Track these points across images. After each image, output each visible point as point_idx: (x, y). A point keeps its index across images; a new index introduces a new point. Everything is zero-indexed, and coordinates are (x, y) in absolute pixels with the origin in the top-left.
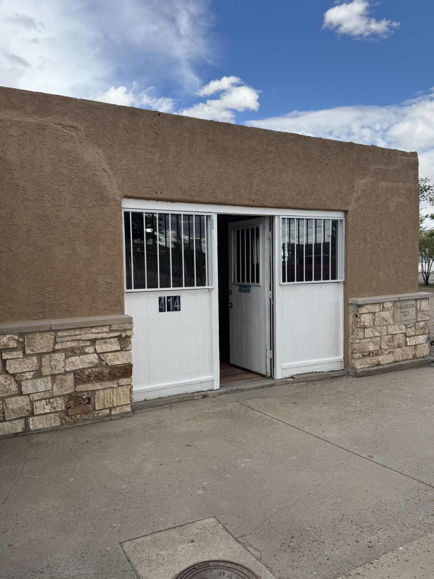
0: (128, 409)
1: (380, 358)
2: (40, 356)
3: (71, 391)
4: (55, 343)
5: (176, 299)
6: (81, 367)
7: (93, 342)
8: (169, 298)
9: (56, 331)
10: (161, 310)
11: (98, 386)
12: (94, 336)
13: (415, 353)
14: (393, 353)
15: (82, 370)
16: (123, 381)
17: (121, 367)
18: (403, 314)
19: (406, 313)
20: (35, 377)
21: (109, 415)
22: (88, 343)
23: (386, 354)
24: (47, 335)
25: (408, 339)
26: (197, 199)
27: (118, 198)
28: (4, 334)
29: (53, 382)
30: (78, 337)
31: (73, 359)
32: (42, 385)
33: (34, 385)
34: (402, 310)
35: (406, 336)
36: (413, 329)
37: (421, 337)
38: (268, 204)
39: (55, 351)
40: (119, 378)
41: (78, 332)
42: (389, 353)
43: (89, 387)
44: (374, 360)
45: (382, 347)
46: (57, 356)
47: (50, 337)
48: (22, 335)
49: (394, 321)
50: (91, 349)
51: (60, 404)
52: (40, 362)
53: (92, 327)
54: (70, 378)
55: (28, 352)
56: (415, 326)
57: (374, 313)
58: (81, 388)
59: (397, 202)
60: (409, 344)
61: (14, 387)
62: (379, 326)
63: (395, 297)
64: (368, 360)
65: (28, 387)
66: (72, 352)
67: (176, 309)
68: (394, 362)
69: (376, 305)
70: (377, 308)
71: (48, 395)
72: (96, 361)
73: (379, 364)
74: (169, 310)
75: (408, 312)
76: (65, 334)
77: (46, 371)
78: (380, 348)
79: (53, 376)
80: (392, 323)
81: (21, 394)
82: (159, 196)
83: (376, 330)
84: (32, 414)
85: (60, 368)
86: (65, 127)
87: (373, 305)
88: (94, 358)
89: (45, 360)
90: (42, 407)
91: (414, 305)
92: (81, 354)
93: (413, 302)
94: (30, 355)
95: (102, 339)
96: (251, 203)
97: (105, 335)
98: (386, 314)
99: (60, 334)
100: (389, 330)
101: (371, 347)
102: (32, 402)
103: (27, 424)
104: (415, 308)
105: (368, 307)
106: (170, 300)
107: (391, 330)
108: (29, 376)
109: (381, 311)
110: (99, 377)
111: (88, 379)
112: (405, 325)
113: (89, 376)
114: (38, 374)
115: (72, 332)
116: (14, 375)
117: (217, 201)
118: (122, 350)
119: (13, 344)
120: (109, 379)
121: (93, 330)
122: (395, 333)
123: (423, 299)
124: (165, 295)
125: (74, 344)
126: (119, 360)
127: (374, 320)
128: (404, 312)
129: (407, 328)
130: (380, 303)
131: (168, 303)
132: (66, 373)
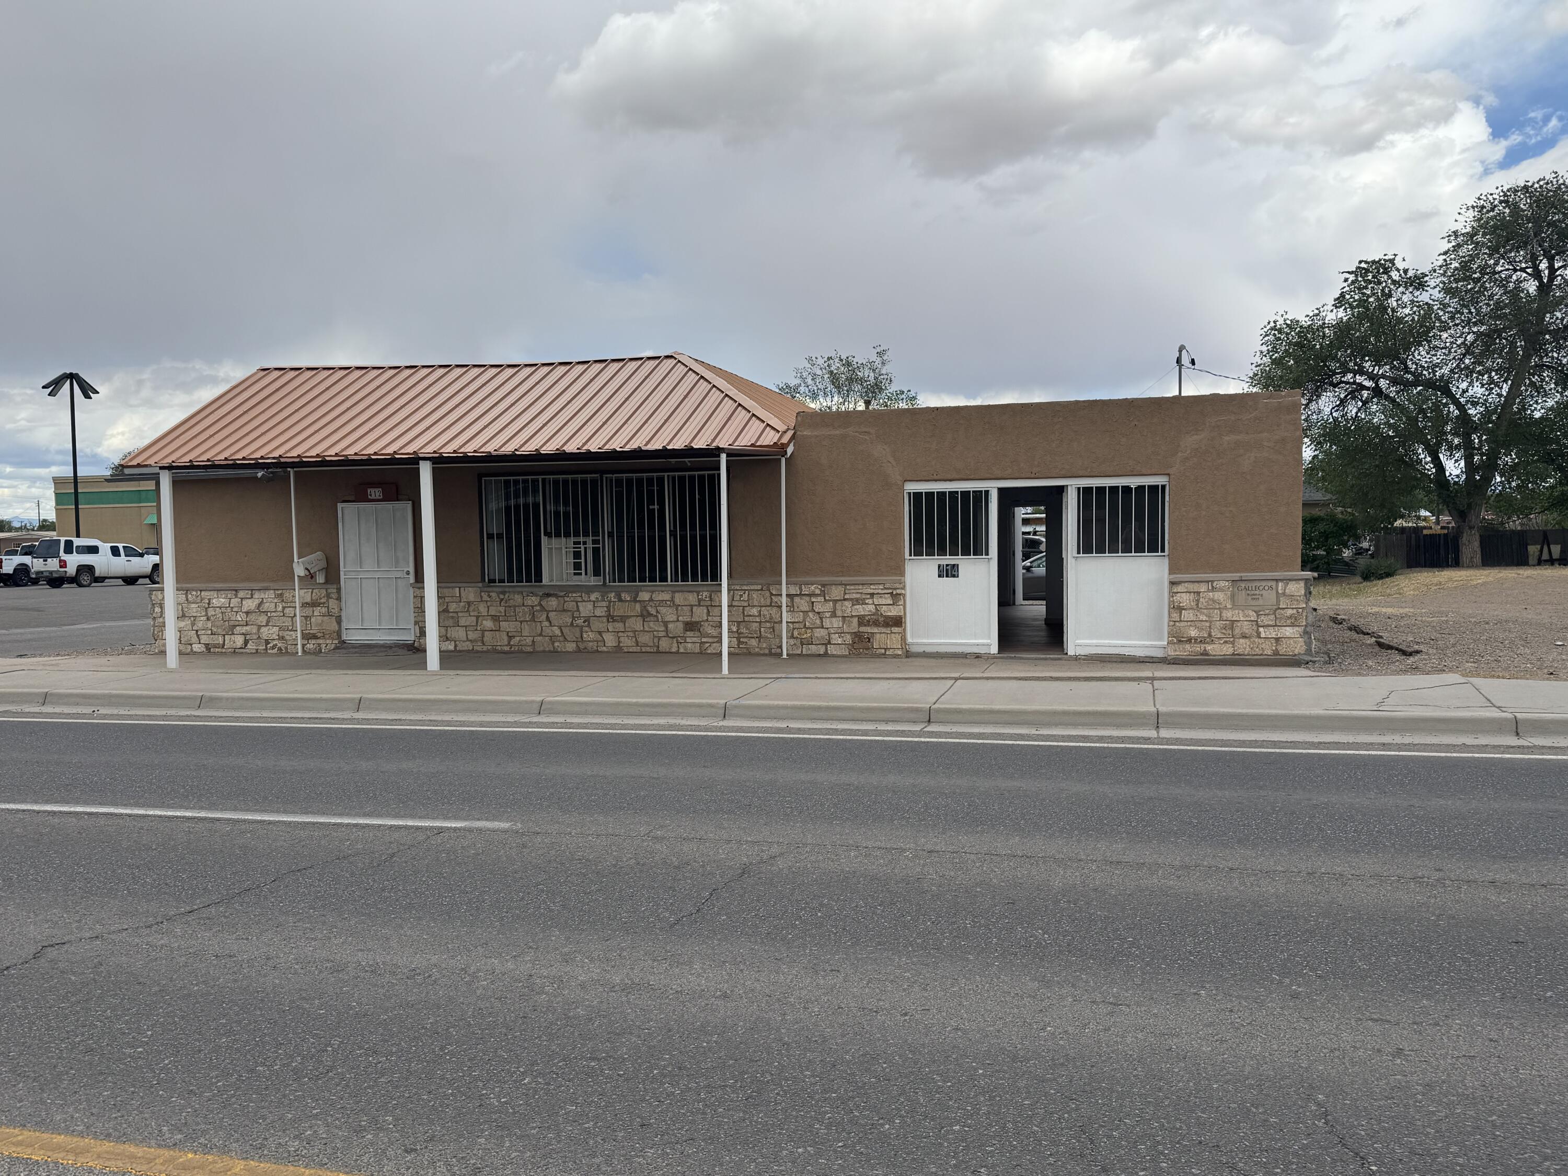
0: (900, 652)
1: (1209, 648)
2: (835, 601)
3: (856, 630)
4: (845, 594)
5: (955, 567)
6: (863, 613)
7: (872, 595)
8: (947, 565)
9: (846, 585)
10: (939, 576)
11: (875, 630)
12: (872, 591)
13: (1276, 649)
14: (1233, 644)
15: (864, 616)
16: (895, 629)
17: (892, 618)
18: (1250, 598)
19: (1257, 597)
20: (831, 617)
21: (885, 654)
22: (869, 596)
23: (1220, 643)
24: (840, 587)
25: (1261, 629)
26: (972, 477)
27: (900, 483)
28: (813, 584)
29: (844, 622)
30: (860, 591)
31: (857, 607)
32: (836, 623)
33: (831, 622)
34: (1248, 592)
35: (1259, 626)
36: (1272, 617)
37: (1288, 628)
38: (1053, 475)
39: (845, 600)
40: (892, 626)
41: (861, 587)
42: (1226, 642)
43: (869, 629)
44: (1198, 648)
45: (1213, 634)
46: (846, 603)
47: (841, 588)
48: (823, 585)
49: (1233, 605)
50: (870, 601)
51: (848, 639)
52: (835, 606)
53: (871, 584)
54: (855, 620)
55: (827, 598)
56: (1274, 613)
57: (1198, 593)
58: (863, 629)
59: (1256, 457)
60: (1263, 635)
61: (818, 622)
62: (1206, 609)
63: (1236, 576)
64: (1188, 646)
65: (827, 623)
66: (856, 602)
67: (954, 576)
68: (1234, 654)
69: (1202, 584)
70: (1203, 588)
71: (839, 631)
72: (874, 611)
73: (1205, 653)
74: (947, 576)
75: (1262, 595)
76: (852, 587)
77: (839, 613)
78: (1210, 635)
79: (844, 617)
80: (1229, 606)
81: (822, 627)
82: (935, 477)
83: (1201, 613)
84: (829, 643)
85: (848, 612)
86: (860, 433)
87: (1196, 584)
88: (872, 608)
89: (838, 605)
90: (836, 639)
91: (1274, 587)
92: (863, 604)
93: (1273, 584)
94: (829, 600)
95: (878, 594)
96: (1033, 475)
97: (880, 591)
98: (1219, 596)
99: (848, 587)
100: (1224, 615)
101: (1193, 633)
102: (829, 634)
103: (826, 649)
104: (1274, 591)
105: (1186, 585)
106: (949, 568)
107: (1228, 614)
108: (828, 615)
109: (1208, 591)
110: (876, 623)
111: (868, 624)
112: (1255, 612)
113: (869, 621)
114: (834, 615)
115: (857, 587)
116: (818, 613)
117: (993, 477)
118: (894, 604)
119: (818, 592)
120: (883, 626)
121: (872, 587)
122: (1235, 619)
123: (1290, 580)
124: (945, 563)
125: (858, 596)
126: (893, 612)
127: (1198, 601)
128: (1254, 595)
129: (1258, 615)
130: (1208, 582)
131: (947, 570)
132: (852, 616)
